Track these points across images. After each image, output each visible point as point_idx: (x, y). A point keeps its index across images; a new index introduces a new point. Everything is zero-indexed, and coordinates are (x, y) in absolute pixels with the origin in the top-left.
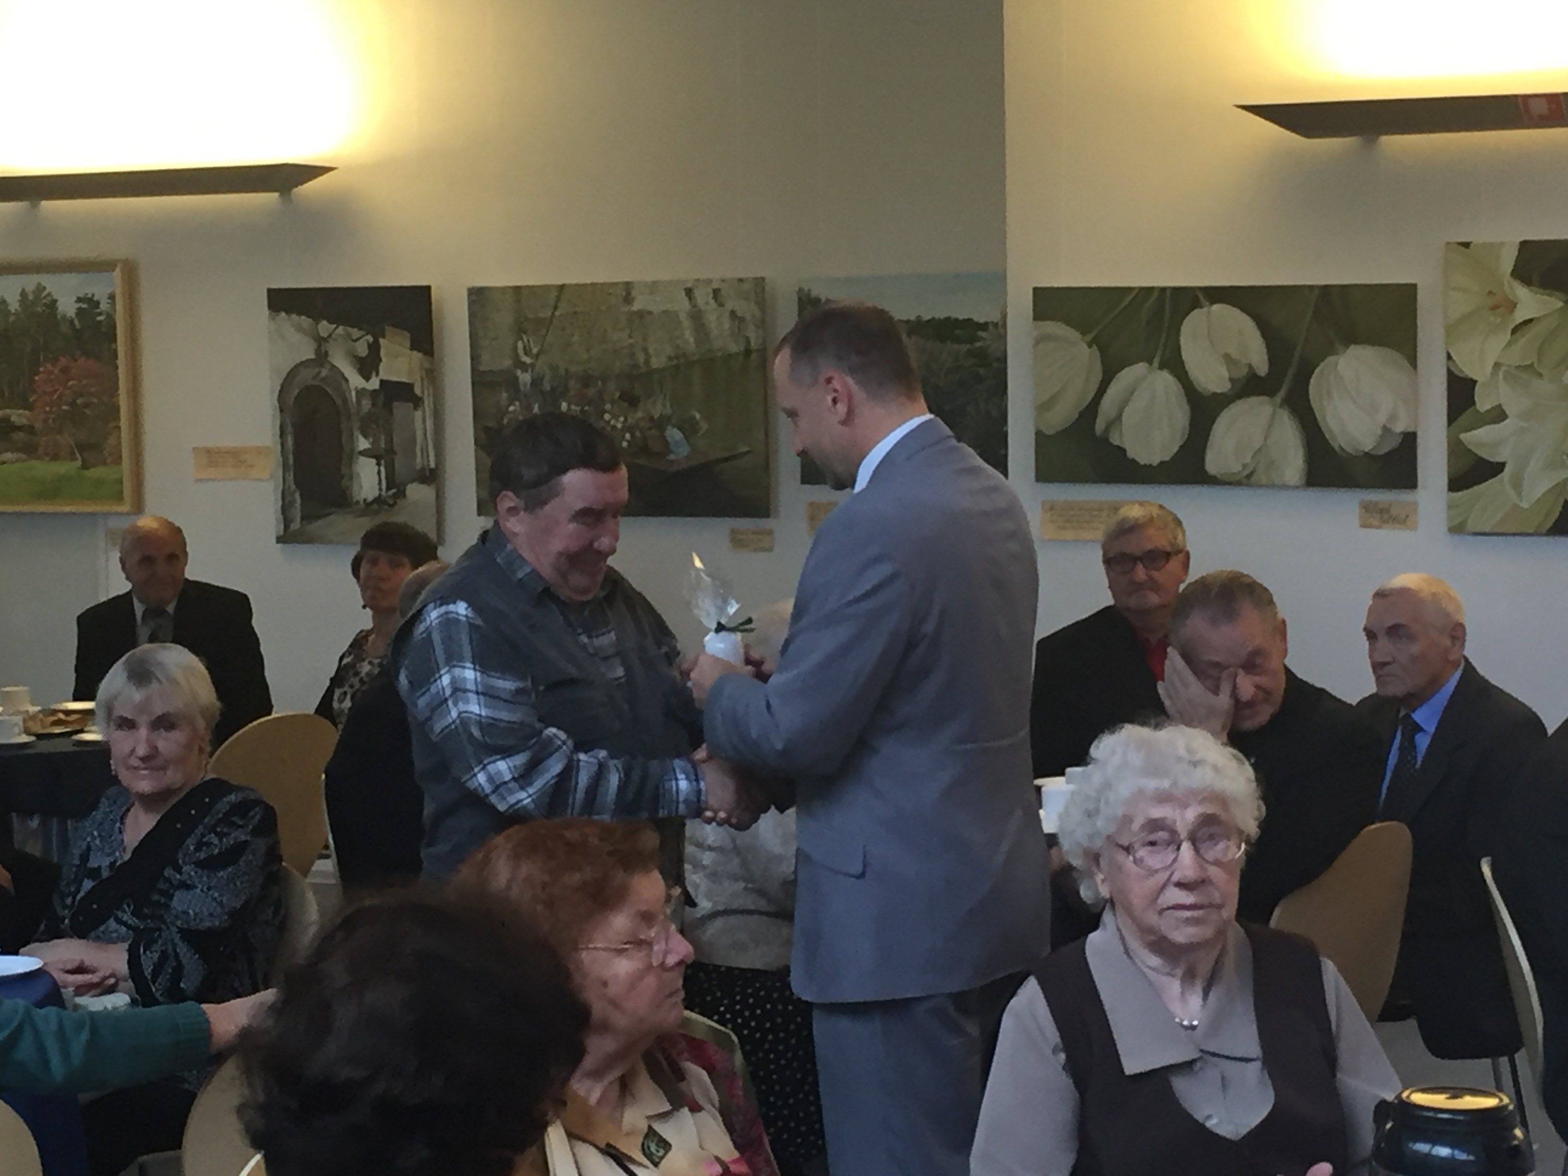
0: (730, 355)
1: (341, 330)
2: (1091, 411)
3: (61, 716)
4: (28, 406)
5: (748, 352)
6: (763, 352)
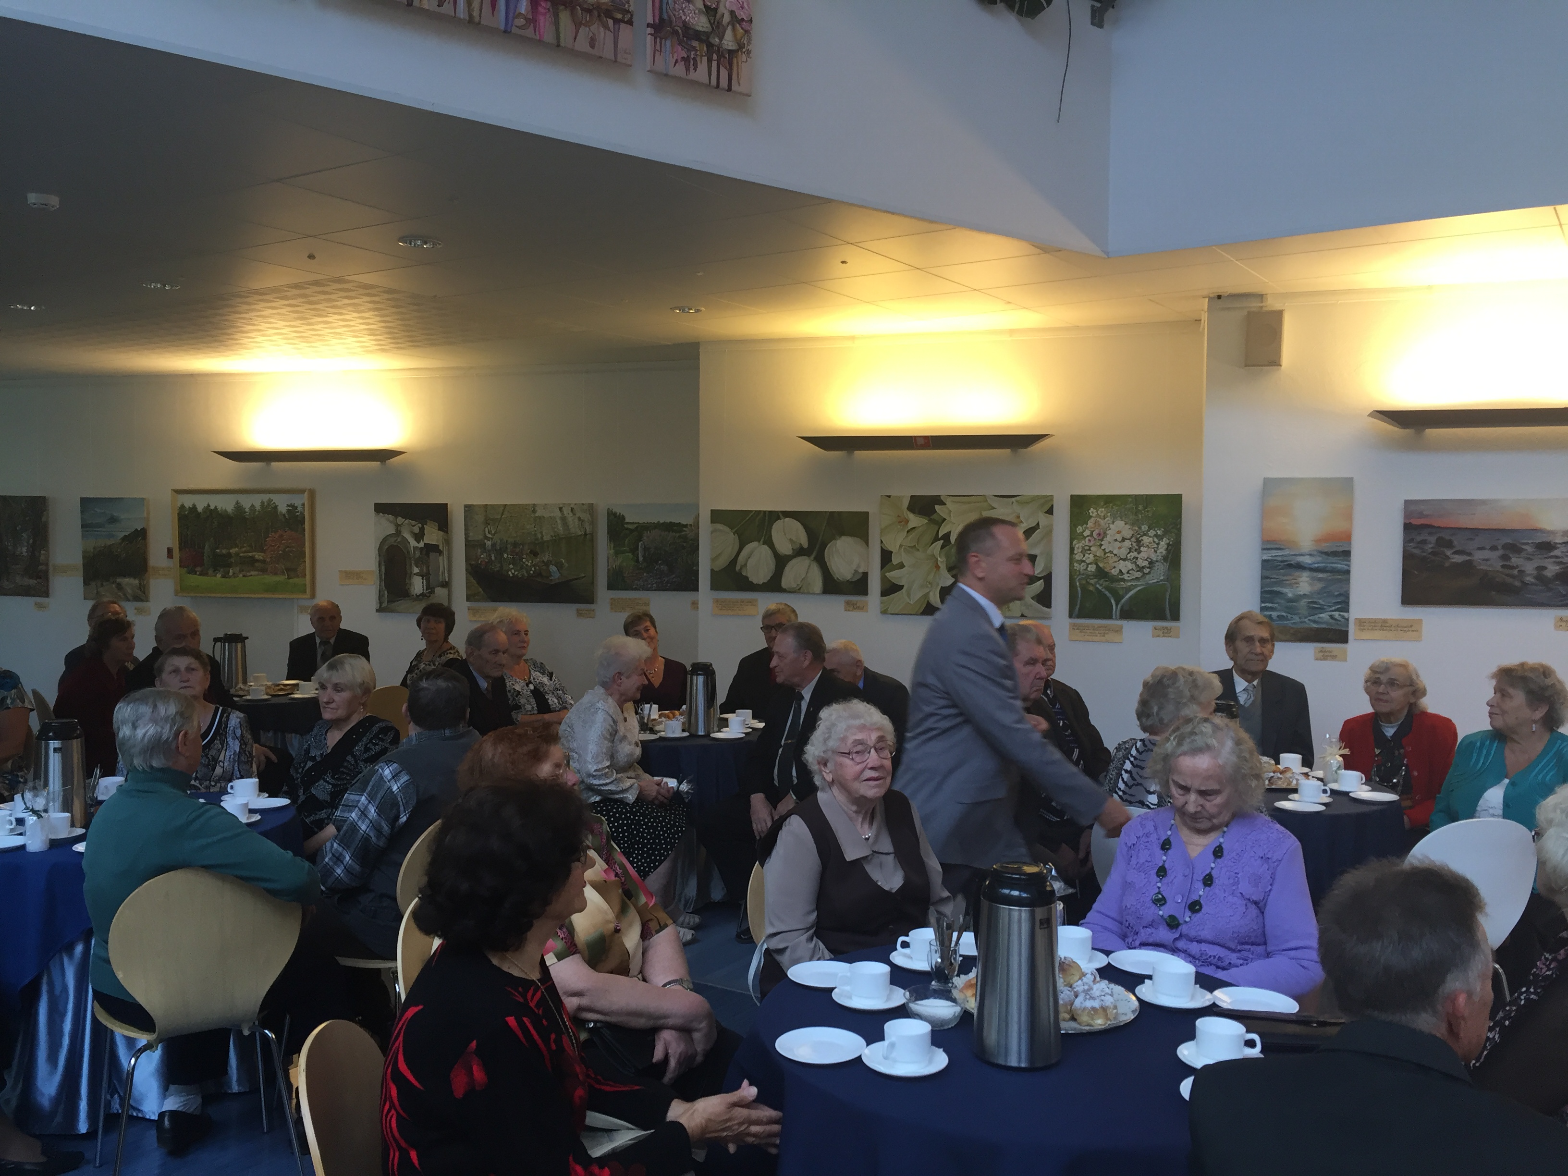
0: (578, 536)
1: (407, 521)
2: (734, 561)
3: (282, 687)
4: (263, 551)
5: (586, 534)
6: (592, 534)
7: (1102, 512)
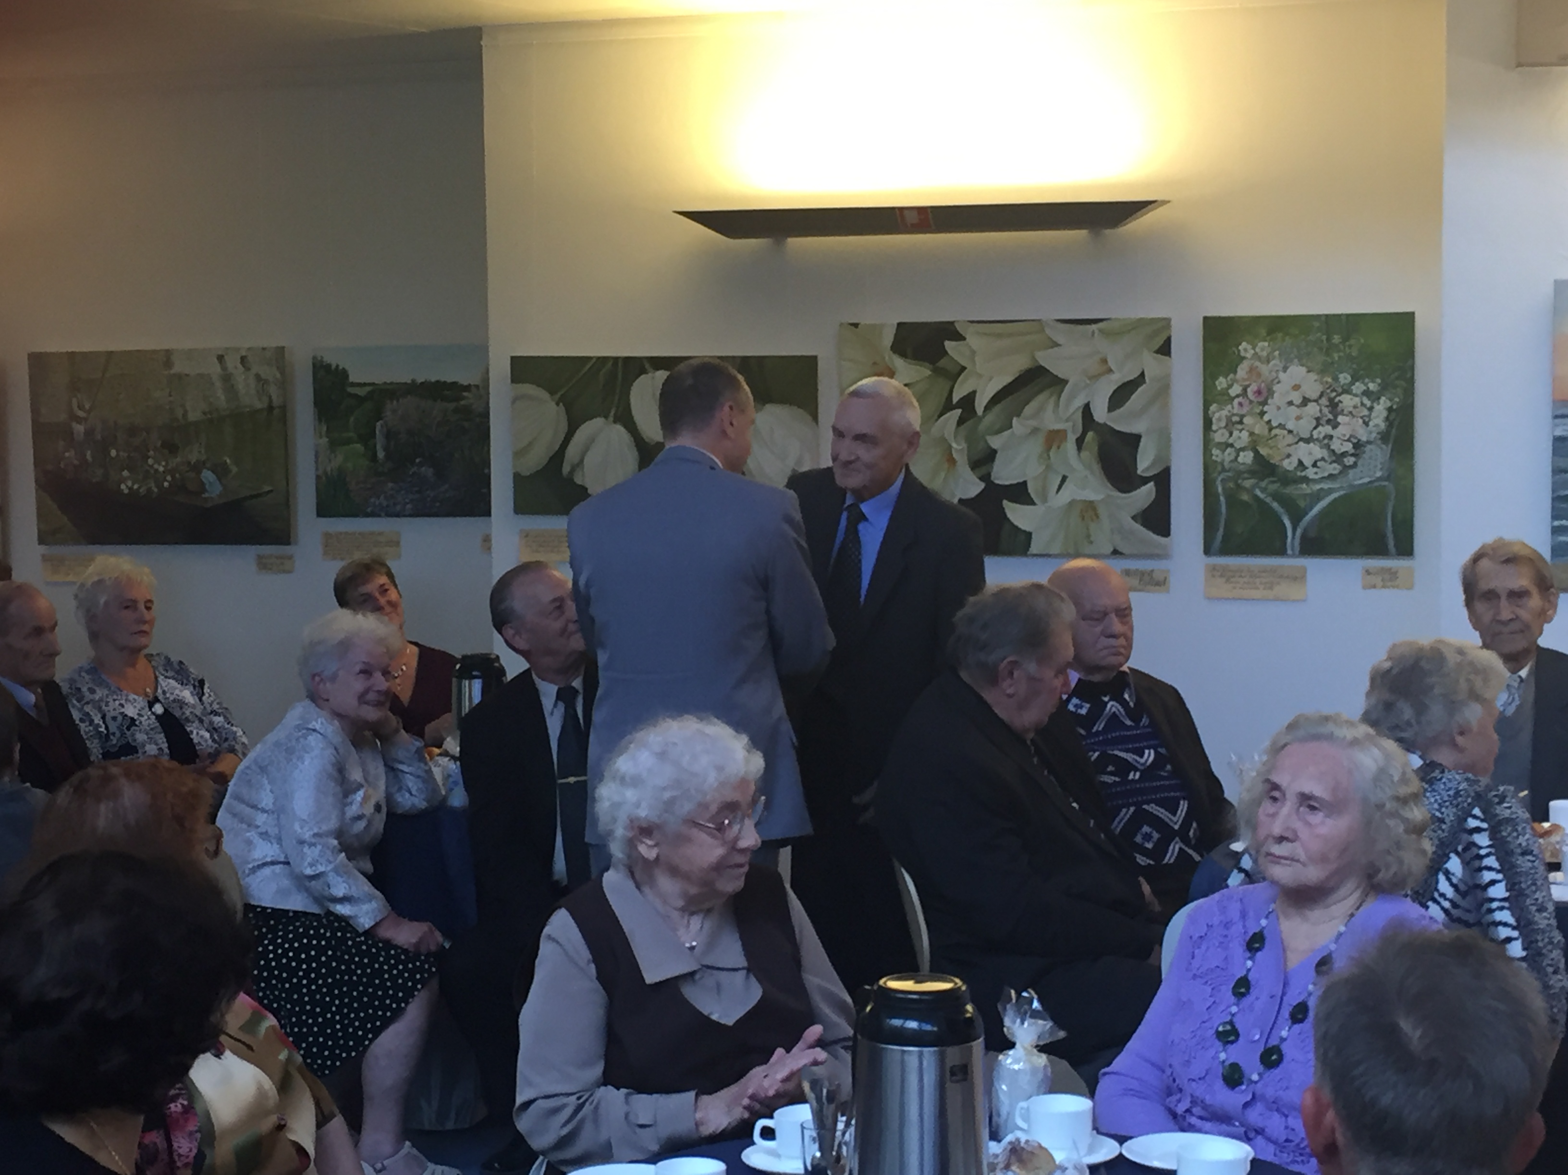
0: (255, 411)
2: (558, 456)
5: (271, 408)
6: (283, 408)
7: (1262, 350)
